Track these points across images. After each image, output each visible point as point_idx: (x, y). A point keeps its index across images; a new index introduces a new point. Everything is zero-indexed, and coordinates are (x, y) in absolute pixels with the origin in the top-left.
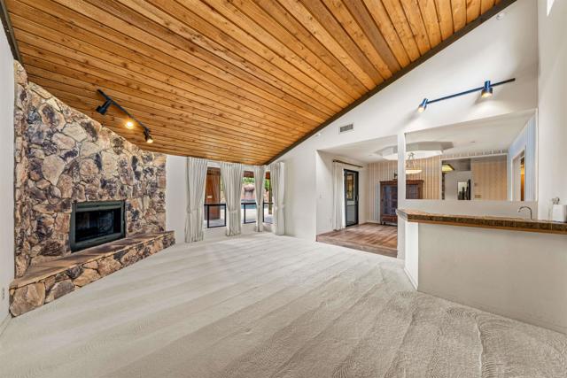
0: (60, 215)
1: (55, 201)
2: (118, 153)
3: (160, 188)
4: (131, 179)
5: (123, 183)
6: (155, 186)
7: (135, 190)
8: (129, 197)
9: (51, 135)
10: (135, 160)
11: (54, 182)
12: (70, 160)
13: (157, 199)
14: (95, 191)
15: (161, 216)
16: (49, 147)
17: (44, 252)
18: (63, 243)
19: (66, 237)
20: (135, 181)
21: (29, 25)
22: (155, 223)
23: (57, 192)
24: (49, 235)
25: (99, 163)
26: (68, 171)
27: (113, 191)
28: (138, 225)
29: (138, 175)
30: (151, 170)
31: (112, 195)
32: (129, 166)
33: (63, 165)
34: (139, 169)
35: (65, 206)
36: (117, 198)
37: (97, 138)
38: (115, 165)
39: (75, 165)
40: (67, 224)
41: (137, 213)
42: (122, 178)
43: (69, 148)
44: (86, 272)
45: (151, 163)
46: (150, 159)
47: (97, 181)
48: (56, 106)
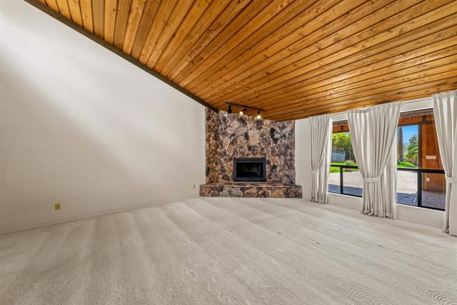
0: (229, 163)
1: (227, 157)
2: (259, 129)
3: (291, 149)
4: (270, 144)
5: (263, 147)
6: (287, 147)
7: (273, 151)
8: (267, 155)
9: (225, 129)
10: (272, 131)
11: (226, 149)
12: (232, 138)
13: (289, 157)
14: (244, 152)
15: (292, 172)
16: (225, 134)
17: (223, 178)
18: (230, 176)
19: (231, 174)
20: (273, 145)
21: (204, 91)
22: (288, 176)
23: (228, 153)
24: (225, 171)
25: (247, 137)
26: (232, 143)
27: (256, 152)
28: (276, 175)
29: (275, 140)
30: (285, 136)
31: (255, 155)
32: (268, 135)
33: (229, 141)
34: (277, 136)
35: (230, 159)
36: (258, 156)
37: (246, 124)
38: (258, 137)
39: (235, 140)
40: (232, 168)
41: (274, 167)
42: (262, 144)
43: (232, 133)
44: (224, 191)
45: (285, 130)
46: (284, 127)
47: (246, 147)
48: (227, 116)
